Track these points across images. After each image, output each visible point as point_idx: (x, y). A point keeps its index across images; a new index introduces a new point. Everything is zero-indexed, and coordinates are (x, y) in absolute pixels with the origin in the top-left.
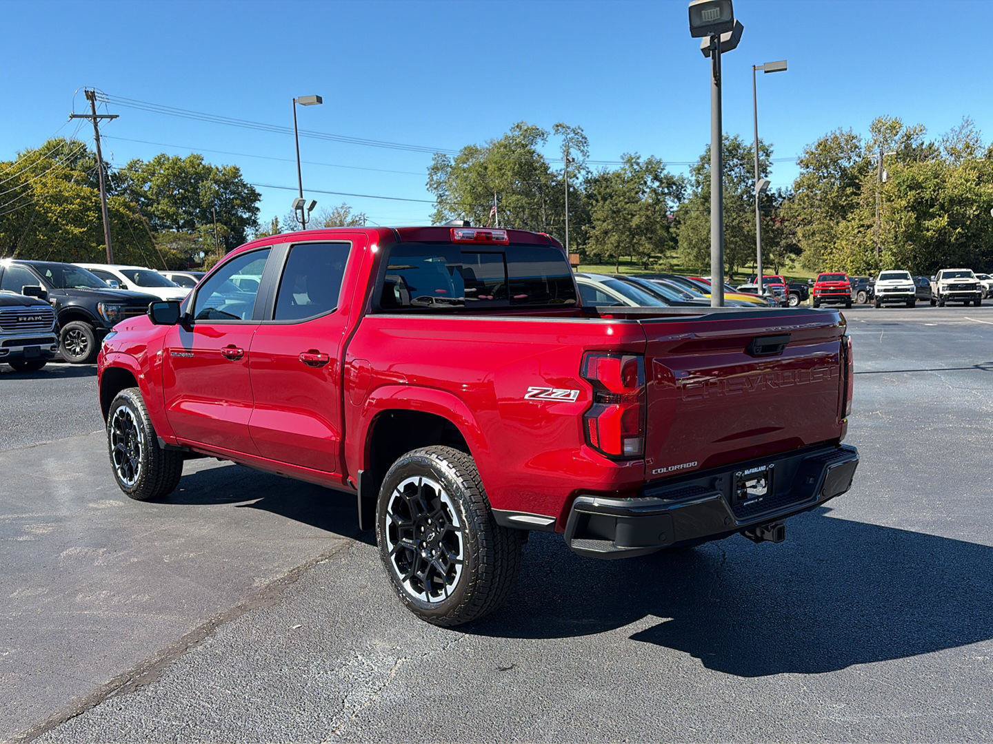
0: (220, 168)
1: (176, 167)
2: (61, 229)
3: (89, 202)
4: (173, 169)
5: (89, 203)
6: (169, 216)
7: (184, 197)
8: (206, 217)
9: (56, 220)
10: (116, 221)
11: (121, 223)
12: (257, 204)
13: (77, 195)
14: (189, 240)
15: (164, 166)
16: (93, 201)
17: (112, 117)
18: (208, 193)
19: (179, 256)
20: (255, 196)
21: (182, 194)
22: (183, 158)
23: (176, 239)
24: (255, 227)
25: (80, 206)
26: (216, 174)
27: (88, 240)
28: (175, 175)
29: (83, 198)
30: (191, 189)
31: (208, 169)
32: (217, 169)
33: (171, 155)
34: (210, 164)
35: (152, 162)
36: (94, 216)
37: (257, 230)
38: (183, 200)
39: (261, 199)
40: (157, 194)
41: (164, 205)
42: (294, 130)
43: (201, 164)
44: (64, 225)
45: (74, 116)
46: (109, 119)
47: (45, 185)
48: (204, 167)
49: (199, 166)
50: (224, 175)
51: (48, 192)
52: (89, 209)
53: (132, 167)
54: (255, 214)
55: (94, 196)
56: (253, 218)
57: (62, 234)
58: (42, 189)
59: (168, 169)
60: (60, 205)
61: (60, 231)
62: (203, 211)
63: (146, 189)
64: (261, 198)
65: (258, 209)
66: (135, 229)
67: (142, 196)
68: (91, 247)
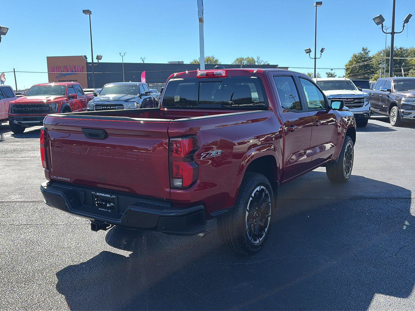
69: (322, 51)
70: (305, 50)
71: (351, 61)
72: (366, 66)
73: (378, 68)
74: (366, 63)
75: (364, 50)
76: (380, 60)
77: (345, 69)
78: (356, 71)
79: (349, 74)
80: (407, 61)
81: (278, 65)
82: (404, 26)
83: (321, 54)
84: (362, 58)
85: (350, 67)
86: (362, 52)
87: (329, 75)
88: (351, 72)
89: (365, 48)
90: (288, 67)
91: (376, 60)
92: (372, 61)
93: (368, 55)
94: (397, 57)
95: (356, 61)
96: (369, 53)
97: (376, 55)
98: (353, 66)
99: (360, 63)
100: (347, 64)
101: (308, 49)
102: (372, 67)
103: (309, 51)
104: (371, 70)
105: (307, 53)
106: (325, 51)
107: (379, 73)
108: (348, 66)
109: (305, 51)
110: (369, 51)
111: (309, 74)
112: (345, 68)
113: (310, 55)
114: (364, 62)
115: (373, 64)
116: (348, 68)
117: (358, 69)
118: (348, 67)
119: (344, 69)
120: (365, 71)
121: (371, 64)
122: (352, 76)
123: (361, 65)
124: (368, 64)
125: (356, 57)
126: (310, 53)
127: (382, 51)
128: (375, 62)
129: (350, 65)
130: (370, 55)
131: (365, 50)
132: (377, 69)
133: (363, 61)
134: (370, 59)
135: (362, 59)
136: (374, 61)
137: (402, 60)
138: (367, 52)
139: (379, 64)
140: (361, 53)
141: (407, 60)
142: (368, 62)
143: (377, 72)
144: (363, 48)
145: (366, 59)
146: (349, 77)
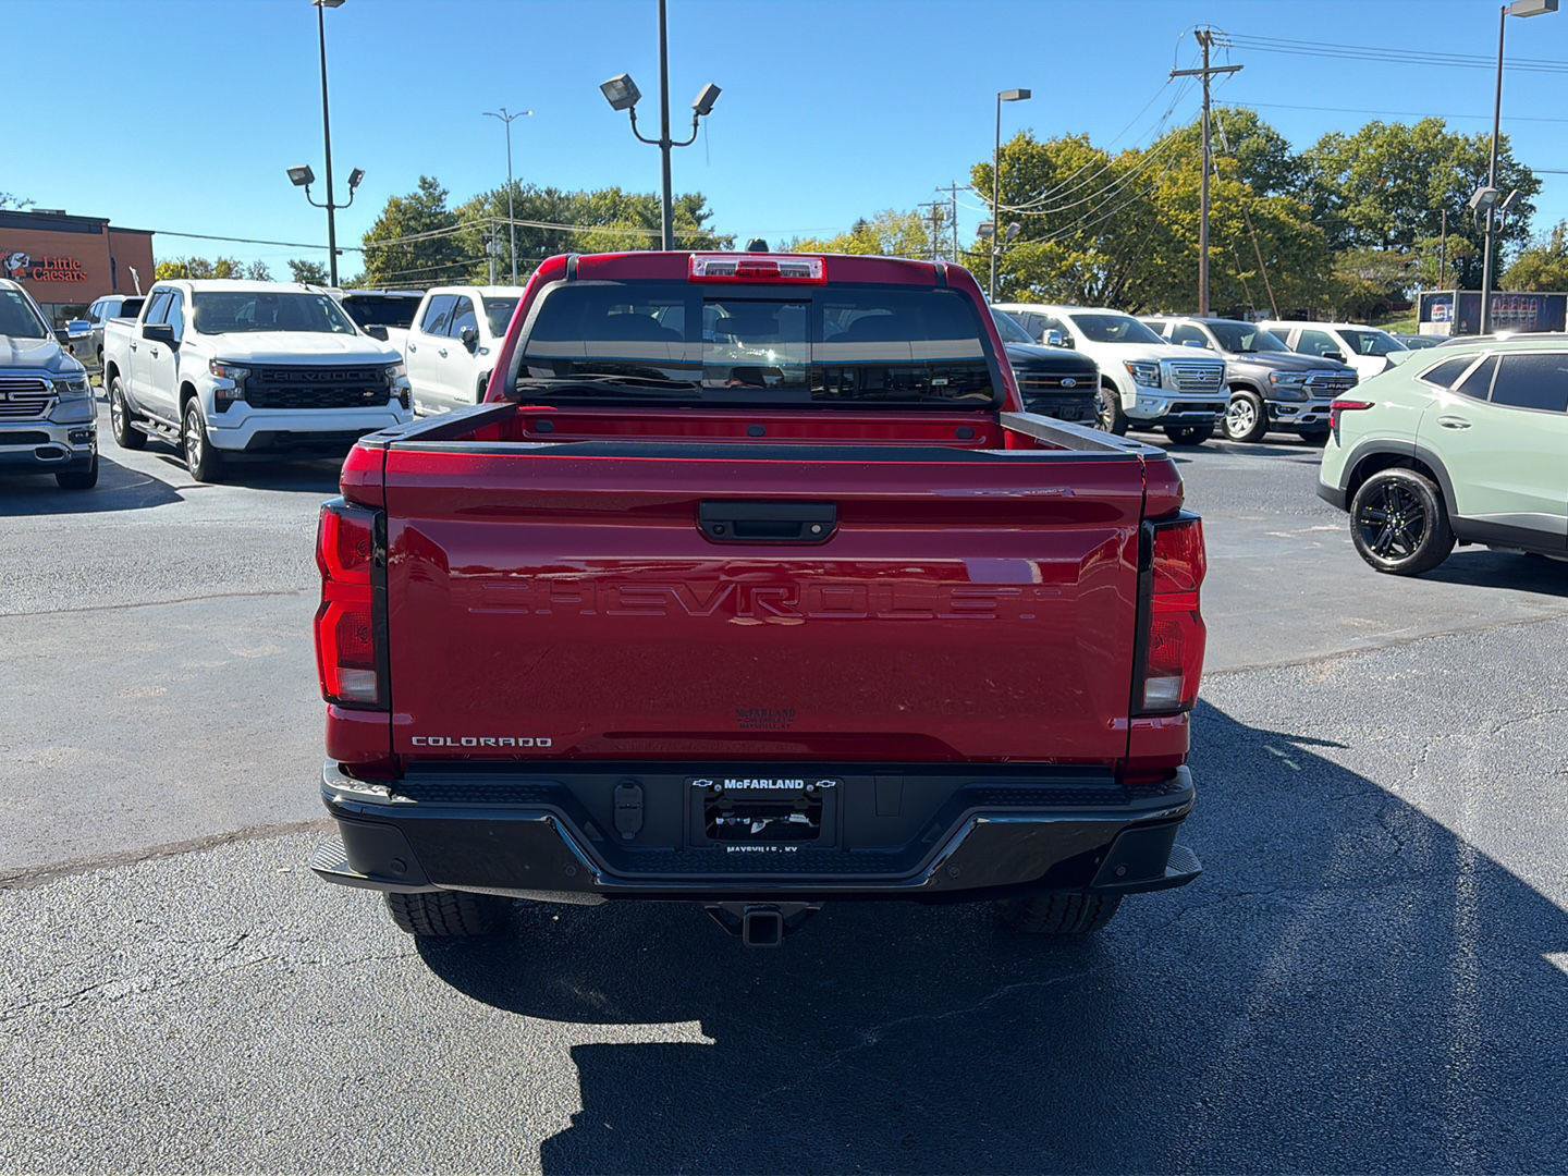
0: (1472, 139)
1: (1396, 141)
2: (1187, 249)
3: (1234, 205)
4: (1390, 145)
5: (1233, 208)
6: (1370, 224)
7: (1402, 192)
8: (1433, 226)
9: (1183, 235)
10: (1270, 235)
11: (1278, 239)
12: (1532, 200)
13: (1218, 195)
14: (1396, 264)
15: (1374, 143)
16: (1241, 203)
17: (1233, 69)
18: (1442, 184)
19: (1374, 291)
20: (1528, 183)
21: (1399, 186)
22: (1410, 126)
23: (1375, 262)
24: (1522, 240)
25: (1220, 212)
26: (1463, 149)
27: (1224, 266)
28: (1391, 155)
29: (1227, 199)
30: (1415, 178)
31: (1450, 141)
32: (1467, 140)
33: (1388, 122)
34: (1455, 133)
35: (1357, 136)
36: (1238, 228)
37: (1525, 246)
38: (1401, 197)
39: (1540, 190)
40: (1360, 189)
41: (1368, 206)
42: (1497, 61)
43: (1440, 132)
44: (1191, 242)
45: (1175, 74)
46: (1228, 74)
47: (1174, 181)
48: (1444, 138)
49: (1435, 136)
50: (1478, 150)
51: (1177, 194)
52: (1232, 217)
53: (1324, 144)
54: (1526, 217)
55: (1244, 196)
56: (1521, 224)
57: (1188, 256)
58: (1169, 188)
59: (1382, 146)
60: (1191, 212)
61: (1186, 252)
62: (1434, 216)
63: (1341, 181)
64: (1541, 188)
65: (1532, 208)
66: (1301, 246)
67: (1333, 193)
68: (1227, 275)
69: (354, 179)
70: (289, 172)
71: (381, 221)
72: (439, 246)
73: (480, 254)
74: (437, 235)
75: (425, 184)
76: (487, 228)
77: (363, 251)
78: (404, 263)
79: (378, 269)
80: (571, 238)
81: (108, 221)
82: (696, 125)
83: (352, 193)
84: (420, 214)
85: (383, 244)
86: (421, 193)
87: (302, 271)
88: (387, 265)
89: (429, 179)
90: (153, 233)
91: (473, 226)
92: (459, 229)
93: (443, 207)
94: (539, 220)
95: (402, 226)
96: (443, 197)
97: (469, 206)
98: (393, 241)
99: (419, 232)
100: (371, 234)
101: (299, 169)
102: (461, 251)
103: (304, 177)
104: (457, 262)
105: (296, 183)
106: (364, 182)
107: (489, 274)
108: (375, 240)
109: (287, 174)
110: (445, 193)
111: (225, 262)
112: (365, 248)
113: (308, 191)
114: (429, 230)
115: (464, 241)
116: (374, 250)
117: (410, 253)
118: (376, 246)
119: (360, 252)
120: (437, 265)
121: (456, 239)
122: (390, 280)
123: (421, 239)
124: (444, 238)
125: (400, 211)
126: (310, 186)
127: (489, 194)
128: (469, 234)
129: (380, 238)
130: (451, 205)
131: (431, 186)
132: (477, 257)
133: (428, 227)
134: (451, 220)
135: (423, 220)
136: (463, 229)
137: (558, 234)
138: (437, 193)
139: (485, 241)
140: (415, 197)
141: (571, 233)
142: (447, 232)
143: (478, 269)
144: (424, 181)
145: (436, 221)
146: (379, 281)
